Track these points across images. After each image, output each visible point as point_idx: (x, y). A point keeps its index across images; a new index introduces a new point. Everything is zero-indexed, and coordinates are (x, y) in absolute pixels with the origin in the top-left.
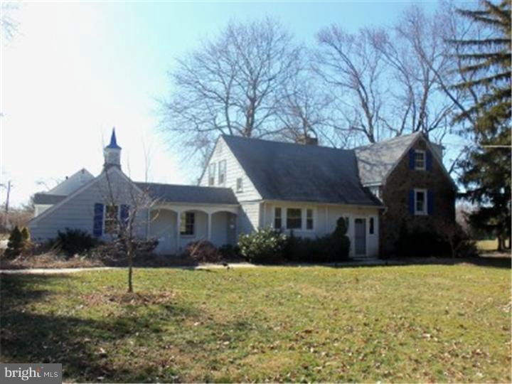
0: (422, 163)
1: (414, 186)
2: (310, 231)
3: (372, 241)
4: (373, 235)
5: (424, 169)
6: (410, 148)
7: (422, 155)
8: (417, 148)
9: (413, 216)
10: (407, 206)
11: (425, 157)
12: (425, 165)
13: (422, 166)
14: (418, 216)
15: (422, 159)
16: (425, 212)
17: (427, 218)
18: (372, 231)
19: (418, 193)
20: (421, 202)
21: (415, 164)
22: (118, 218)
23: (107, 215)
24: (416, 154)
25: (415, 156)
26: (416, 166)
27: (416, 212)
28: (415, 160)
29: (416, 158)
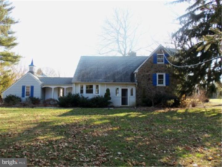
0: (162, 60)
2: (97, 94)
4: (132, 96)
5: (163, 63)
6: (153, 53)
7: (162, 56)
8: (159, 53)
9: (156, 87)
10: (151, 82)
12: (164, 61)
14: (158, 87)
15: (163, 58)
16: (164, 84)
17: (165, 87)
18: (132, 95)
19: (159, 75)
20: (162, 79)
21: (157, 61)
22: (30, 91)
23: (27, 90)
24: (158, 55)
25: (157, 57)
26: (158, 62)
27: (158, 85)
28: (157, 59)
29: (158, 58)
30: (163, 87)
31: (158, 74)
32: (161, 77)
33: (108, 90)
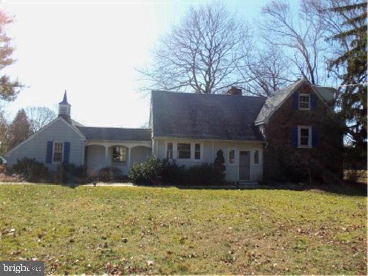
0: (307, 104)
1: (298, 124)
2: (197, 161)
3: (256, 169)
4: (257, 164)
5: (309, 109)
6: (293, 92)
7: (307, 97)
8: (301, 92)
9: (297, 149)
10: (290, 141)
11: (310, 99)
12: (309, 105)
13: (307, 107)
14: (301, 149)
15: (308, 101)
16: (310, 145)
17: (311, 151)
18: (256, 161)
19: (301, 130)
20: (306, 137)
21: (299, 105)
22: (63, 152)
23: (55, 149)
24: (301, 97)
25: (299, 99)
26: (301, 107)
27: (300, 146)
28: (300, 102)
29: (301, 100)
30: (309, 149)
31: (300, 128)
32: (305, 132)
33: (220, 154)
